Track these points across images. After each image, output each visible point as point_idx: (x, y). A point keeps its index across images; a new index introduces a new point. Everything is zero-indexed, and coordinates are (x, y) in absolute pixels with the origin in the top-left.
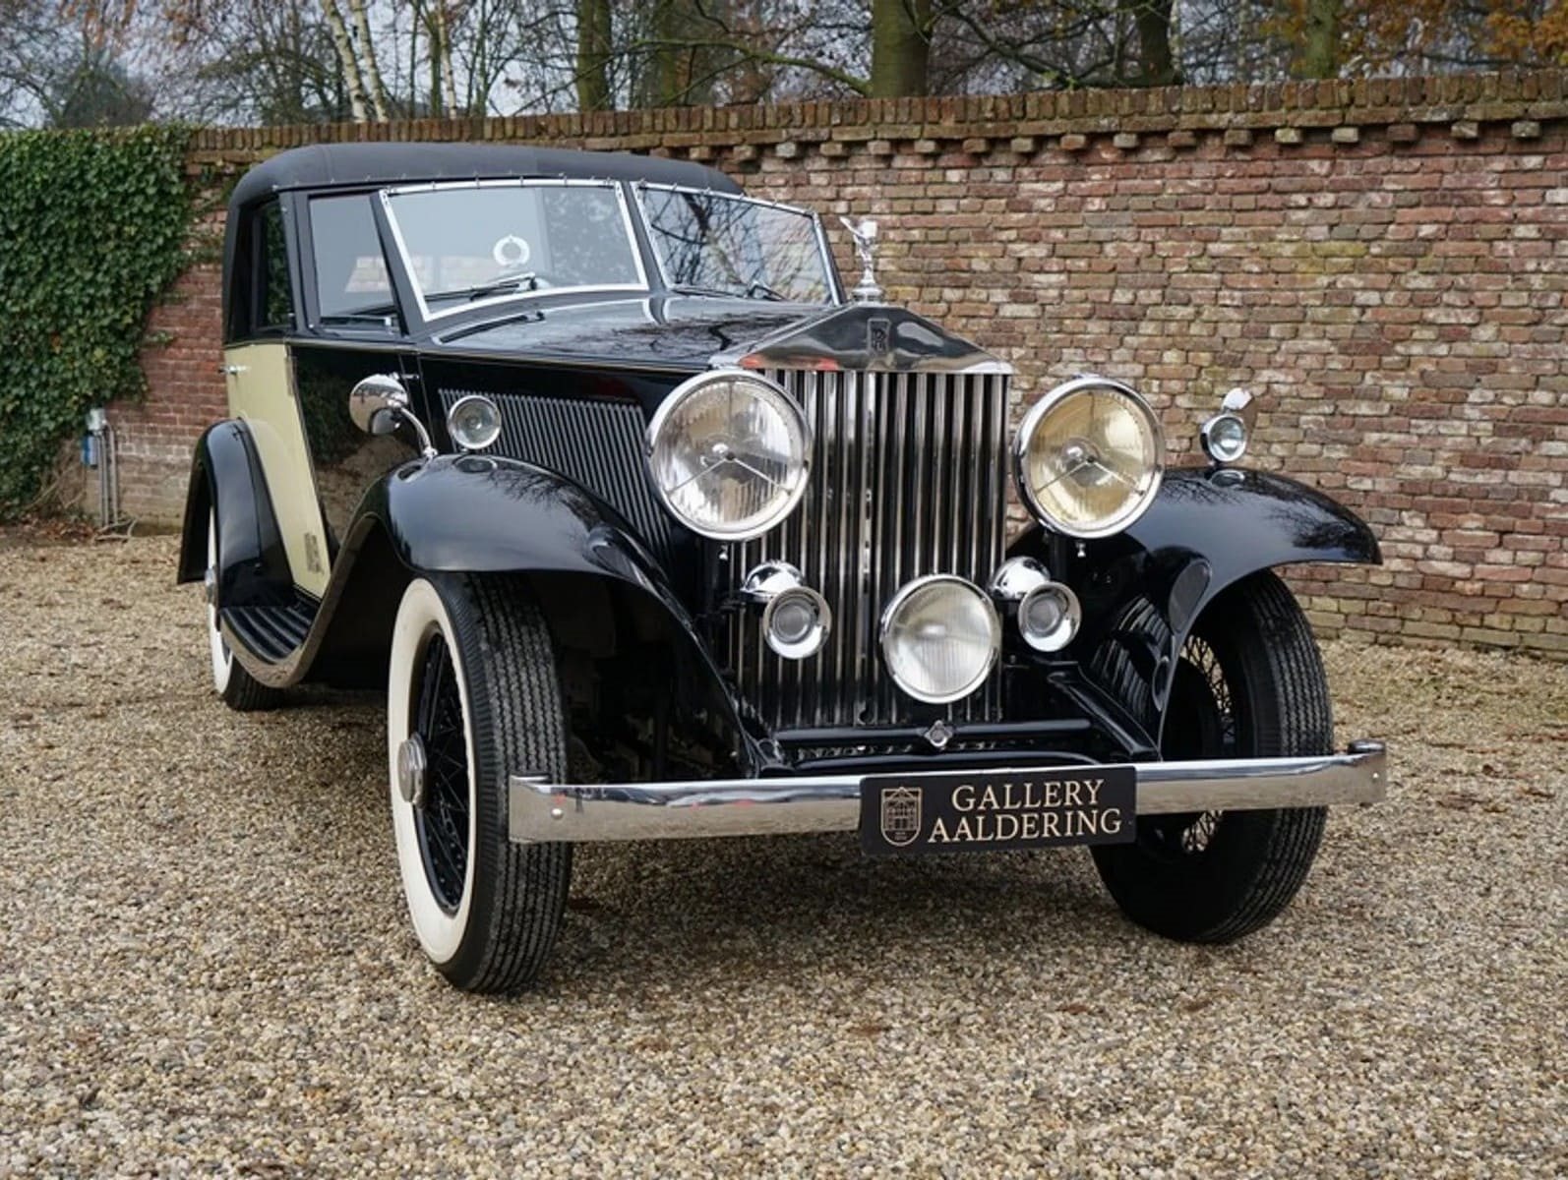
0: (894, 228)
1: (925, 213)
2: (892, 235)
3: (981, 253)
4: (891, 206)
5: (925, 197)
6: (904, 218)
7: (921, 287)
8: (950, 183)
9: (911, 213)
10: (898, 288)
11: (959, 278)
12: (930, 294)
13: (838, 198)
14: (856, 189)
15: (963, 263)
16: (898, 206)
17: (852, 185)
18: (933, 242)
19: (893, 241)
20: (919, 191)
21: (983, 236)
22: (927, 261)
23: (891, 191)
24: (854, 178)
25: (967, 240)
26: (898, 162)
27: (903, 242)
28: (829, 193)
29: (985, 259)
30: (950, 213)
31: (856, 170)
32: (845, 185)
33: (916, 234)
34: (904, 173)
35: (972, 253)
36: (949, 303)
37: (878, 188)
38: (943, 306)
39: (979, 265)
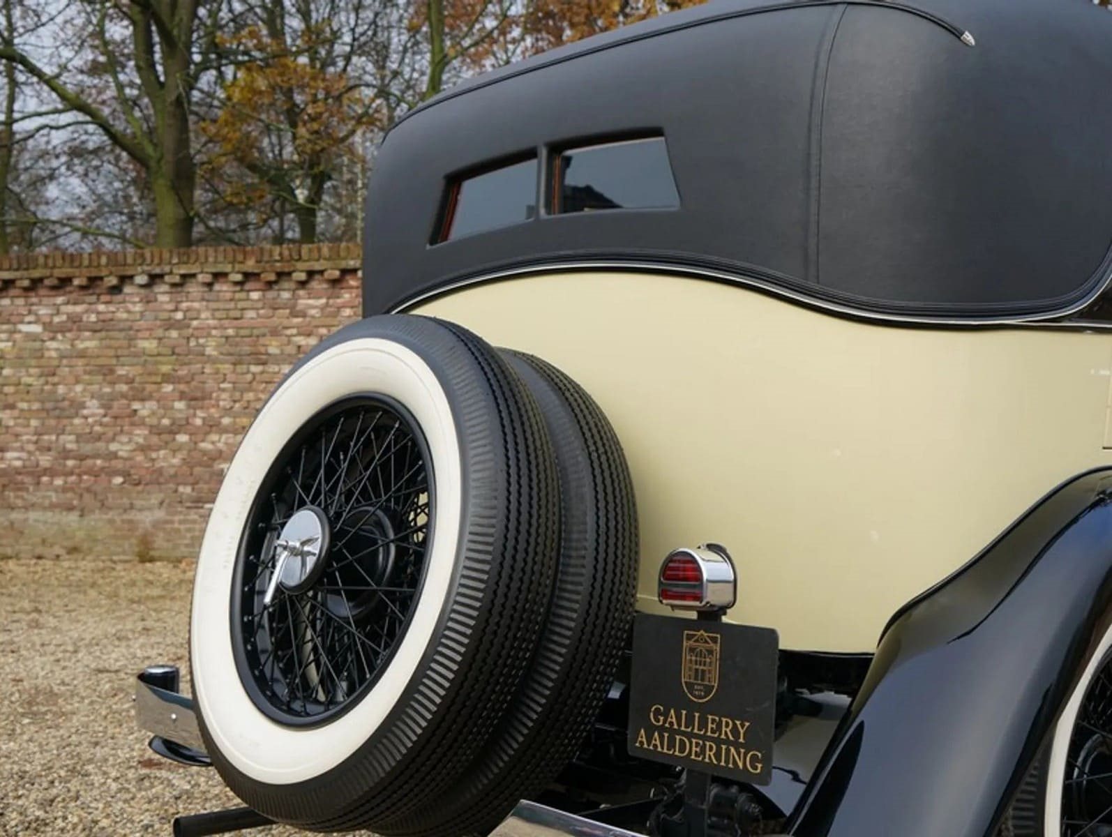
0: (215, 328)
1: (236, 319)
2: (214, 332)
3: (274, 343)
4: (213, 315)
5: (236, 309)
6: (223, 322)
7: (235, 364)
8: (252, 300)
9: (227, 318)
10: (219, 366)
11: (259, 359)
12: (240, 368)
13: (176, 310)
14: (189, 304)
15: (262, 350)
16: (218, 314)
17: (187, 301)
18: (243, 337)
19: (215, 336)
20: (232, 305)
21: (275, 332)
22: (238, 349)
23: (213, 305)
24: (187, 297)
25: (264, 335)
26: (217, 287)
27: (222, 337)
28: (171, 306)
29: (277, 347)
30: (252, 318)
31: (188, 292)
32: (181, 302)
33: (231, 332)
34: (222, 294)
35: (267, 343)
36: (254, 374)
37: (204, 303)
38: (249, 377)
39: (273, 350)
